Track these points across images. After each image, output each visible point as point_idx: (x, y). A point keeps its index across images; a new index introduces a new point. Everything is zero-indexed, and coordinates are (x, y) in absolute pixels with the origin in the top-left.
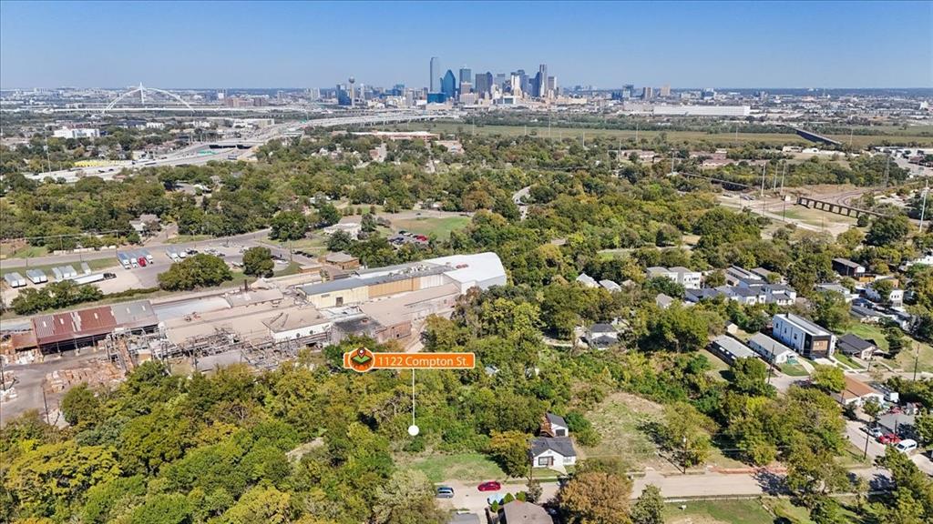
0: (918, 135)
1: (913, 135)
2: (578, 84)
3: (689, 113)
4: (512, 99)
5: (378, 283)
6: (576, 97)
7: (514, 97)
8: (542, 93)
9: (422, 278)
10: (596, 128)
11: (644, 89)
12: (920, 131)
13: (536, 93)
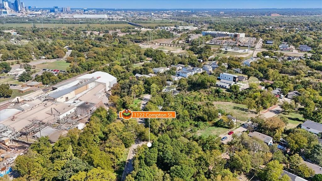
0: (160, 23)
1: (159, 23)
2: (30, 6)
3: (87, 17)
4: (6, 12)
6: (36, 11)
7: (8, 11)
8: (20, 10)
9: (89, 84)
10: (58, 23)
11: (62, 8)
12: (160, 22)
13: (16, 9)
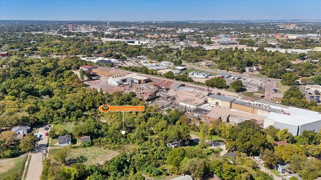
5: (237, 104)
